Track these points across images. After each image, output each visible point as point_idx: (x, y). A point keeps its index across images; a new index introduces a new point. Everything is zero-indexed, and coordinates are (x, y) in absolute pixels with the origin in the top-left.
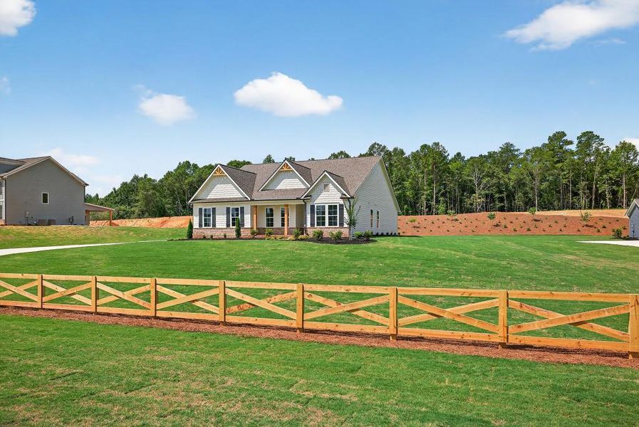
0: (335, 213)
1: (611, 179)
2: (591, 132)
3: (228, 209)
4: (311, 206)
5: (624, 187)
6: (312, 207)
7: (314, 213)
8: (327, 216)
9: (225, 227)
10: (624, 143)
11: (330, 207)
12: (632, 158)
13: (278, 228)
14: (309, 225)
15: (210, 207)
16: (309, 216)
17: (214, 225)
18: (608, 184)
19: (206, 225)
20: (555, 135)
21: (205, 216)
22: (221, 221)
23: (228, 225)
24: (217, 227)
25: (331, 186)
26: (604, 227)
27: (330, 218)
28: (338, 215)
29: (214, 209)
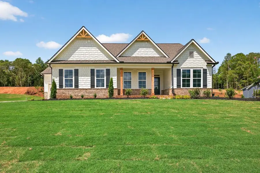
0: (200, 76)
3: (92, 71)
4: (177, 70)
6: (179, 71)
8: (192, 79)
11: (195, 72)
13: (136, 90)
14: (175, 86)
15: (73, 68)
16: (175, 79)
17: (77, 86)
19: (67, 86)
21: (66, 77)
22: (85, 82)
23: (92, 86)
24: (80, 88)
25: (195, 53)
27: (194, 81)
28: (202, 78)
29: (77, 71)
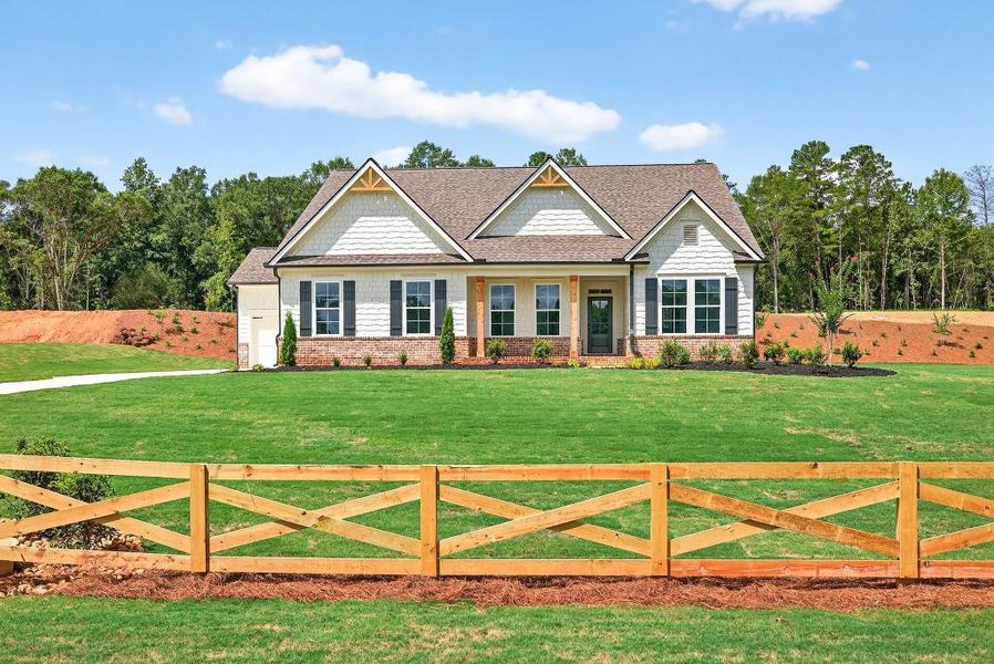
0: (716, 299)
1: (917, 247)
2: (868, 147)
3: (396, 287)
4: (647, 280)
5: (942, 265)
6: (651, 284)
7: (656, 299)
8: (691, 307)
9: (388, 334)
10: (944, 175)
11: (699, 285)
12: (956, 205)
13: (526, 339)
14: (640, 330)
15: (339, 279)
16: (641, 309)
17: (350, 330)
18: (913, 257)
19: (322, 328)
20: (805, 148)
21: (320, 303)
22: (373, 318)
23: (395, 330)
24: (359, 335)
25: (702, 231)
26: (979, 347)
27: (699, 313)
29: (350, 286)
